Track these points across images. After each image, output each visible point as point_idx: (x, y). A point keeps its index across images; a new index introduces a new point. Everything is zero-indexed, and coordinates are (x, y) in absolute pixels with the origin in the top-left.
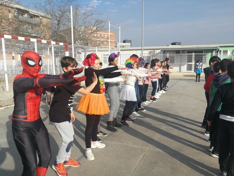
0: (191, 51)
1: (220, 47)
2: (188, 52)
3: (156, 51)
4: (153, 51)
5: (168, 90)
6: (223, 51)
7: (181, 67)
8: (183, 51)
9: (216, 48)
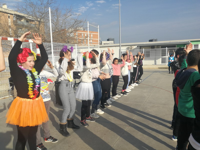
0: (164, 46)
1: (191, 41)
2: (162, 47)
3: (133, 47)
4: (130, 47)
5: (141, 82)
6: (194, 45)
7: (157, 61)
8: (158, 46)
9: (188, 43)
